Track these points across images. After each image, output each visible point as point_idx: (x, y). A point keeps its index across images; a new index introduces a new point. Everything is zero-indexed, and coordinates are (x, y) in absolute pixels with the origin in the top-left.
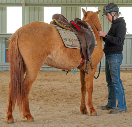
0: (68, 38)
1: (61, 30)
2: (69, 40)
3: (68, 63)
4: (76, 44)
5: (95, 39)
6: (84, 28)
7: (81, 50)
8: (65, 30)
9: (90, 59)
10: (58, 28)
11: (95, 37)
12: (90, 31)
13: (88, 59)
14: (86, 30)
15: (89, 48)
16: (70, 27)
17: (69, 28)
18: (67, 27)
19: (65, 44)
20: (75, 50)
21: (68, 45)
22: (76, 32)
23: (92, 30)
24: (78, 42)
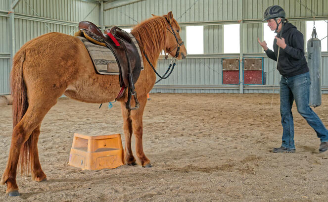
0: (102, 60)
1: (90, 46)
2: (103, 62)
3: (100, 95)
4: (113, 68)
5: (142, 59)
6: (126, 43)
7: (120, 76)
8: (97, 46)
9: (134, 88)
10: (87, 43)
11: (141, 55)
12: (135, 47)
13: (130, 90)
14: (128, 46)
15: (133, 72)
16: (104, 42)
17: (103, 44)
18: (100, 42)
19: (98, 69)
20: (111, 77)
21: (100, 71)
22: (114, 50)
23: (137, 45)
24: (117, 65)
